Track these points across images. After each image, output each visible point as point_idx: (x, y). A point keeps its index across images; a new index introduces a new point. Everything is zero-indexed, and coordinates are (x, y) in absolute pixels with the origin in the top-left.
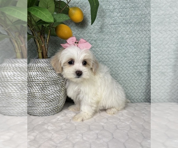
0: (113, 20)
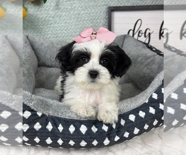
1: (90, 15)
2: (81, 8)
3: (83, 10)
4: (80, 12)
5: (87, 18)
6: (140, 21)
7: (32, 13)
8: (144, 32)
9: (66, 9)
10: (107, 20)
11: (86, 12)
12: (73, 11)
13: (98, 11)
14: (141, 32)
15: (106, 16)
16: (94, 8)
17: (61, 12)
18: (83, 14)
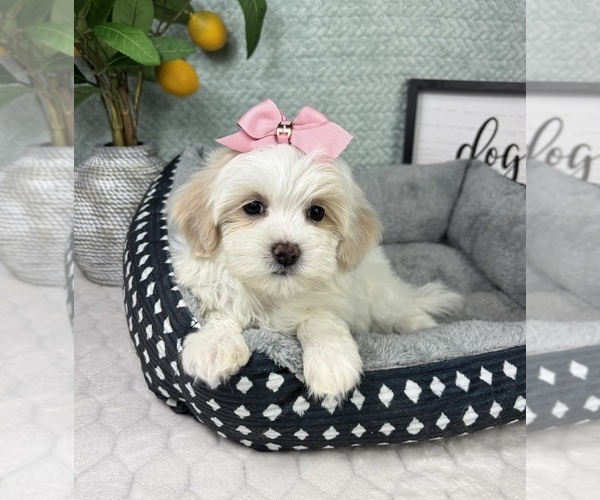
0: (307, 44)
1: (359, 98)
2: (339, 76)
3: (343, 83)
4: (333, 88)
5: (351, 106)
6: (493, 123)
7: (205, 83)
8: (501, 152)
9: (299, 77)
10: (404, 114)
11: (350, 88)
12: (315, 84)
13: (382, 89)
14: (494, 153)
15: (401, 104)
16: (372, 81)
17: (284, 84)
18: (341, 94)
